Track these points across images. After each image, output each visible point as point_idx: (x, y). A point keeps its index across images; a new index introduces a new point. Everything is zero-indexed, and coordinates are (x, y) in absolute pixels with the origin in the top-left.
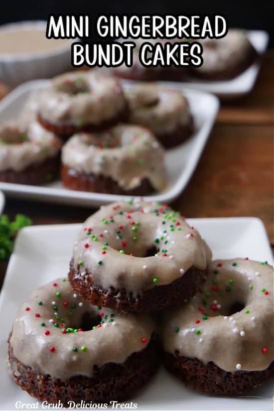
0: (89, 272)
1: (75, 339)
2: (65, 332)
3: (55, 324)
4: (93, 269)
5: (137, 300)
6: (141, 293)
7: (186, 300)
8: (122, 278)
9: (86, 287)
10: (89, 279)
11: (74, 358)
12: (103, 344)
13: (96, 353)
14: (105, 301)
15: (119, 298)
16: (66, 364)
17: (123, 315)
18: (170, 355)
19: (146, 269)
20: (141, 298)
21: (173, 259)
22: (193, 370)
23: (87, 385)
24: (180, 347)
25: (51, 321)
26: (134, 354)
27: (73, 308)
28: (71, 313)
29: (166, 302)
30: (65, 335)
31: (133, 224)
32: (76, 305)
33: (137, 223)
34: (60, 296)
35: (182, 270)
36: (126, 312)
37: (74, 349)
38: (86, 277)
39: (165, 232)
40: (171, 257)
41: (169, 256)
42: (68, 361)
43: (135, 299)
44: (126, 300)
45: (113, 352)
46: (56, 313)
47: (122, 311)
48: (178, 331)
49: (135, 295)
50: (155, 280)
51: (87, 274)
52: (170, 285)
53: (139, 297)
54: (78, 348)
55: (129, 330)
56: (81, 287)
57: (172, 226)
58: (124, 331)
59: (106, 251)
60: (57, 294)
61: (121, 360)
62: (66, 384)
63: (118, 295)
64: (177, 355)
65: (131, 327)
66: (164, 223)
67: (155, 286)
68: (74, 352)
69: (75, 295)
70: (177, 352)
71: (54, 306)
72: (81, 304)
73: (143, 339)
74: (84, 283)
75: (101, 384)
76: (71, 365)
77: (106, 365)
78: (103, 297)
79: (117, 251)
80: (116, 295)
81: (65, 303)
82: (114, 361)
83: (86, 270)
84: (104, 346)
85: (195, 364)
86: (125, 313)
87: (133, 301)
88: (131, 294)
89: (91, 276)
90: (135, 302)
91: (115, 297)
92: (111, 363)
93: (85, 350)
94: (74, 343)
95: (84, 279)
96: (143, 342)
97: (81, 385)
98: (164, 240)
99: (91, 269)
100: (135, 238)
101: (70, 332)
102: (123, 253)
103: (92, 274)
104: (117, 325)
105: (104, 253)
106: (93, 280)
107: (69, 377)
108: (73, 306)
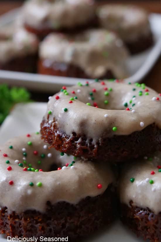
0: (56, 119)
1: (33, 176)
2: (26, 170)
3: (19, 164)
4: (60, 116)
5: (95, 146)
6: (100, 140)
7: (146, 158)
8: (83, 124)
9: (52, 134)
10: (55, 126)
11: (29, 192)
12: (58, 183)
13: (50, 189)
14: (66, 146)
15: (79, 144)
16: (21, 196)
17: (83, 162)
18: (125, 205)
19: (107, 117)
20: (100, 145)
21: (135, 112)
22: (144, 220)
23: (40, 220)
24: (134, 196)
25: (17, 161)
26: (89, 198)
27: (42, 157)
28: (39, 162)
29: (124, 153)
30: (25, 172)
31: (106, 89)
32: (45, 156)
33: (109, 89)
34: (31, 145)
35: (142, 123)
36: (86, 158)
37: (30, 183)
38: (53, 124)
39: (134, 97)
40: (133, 111)
41: (132, 110)
42: (23, 194)
43: (94, 146)
44: (85, 146)
45: (67, 191)
46: (24, 158)
47: (82, 158)
48: (133, 181)
49: (94, 142)
50: (114, 128)
51: (54, 121)
52: (130, 136)
53: (98, 143)
54: (34, 183)
55: (85, 174)
56: (47, 134)
57: (141, 92)
58: (81, 174)
59: (73, 101)
60: (29, 143)
61: (74, 201)
62: (20, 217)
63: (79, 140)
64: (131, 205)
65: (89, 172)
66: (134, 90)
67: (115, 136)
68: (30, 186)
69: (45, 147)
70: (131, 202)
71: (24, 152)
72: (49, 155)
73: (99, 185)
74: (51, 130)
75: (53, 221)
76: (26, 198)
77: (59, 203)
78: (65, 142)
79: (84, 104)
80: (77, 140)
81: (35, 152)
82: (67, 200)
83: (54, 119)
84: (59, 184)
85: (146, 214)
86: (85, 160)
87: (92, 147)
88: (91, 140)
89: (56, 122)
90: (94, 148)
91: (75, 142)
92: (64, 202)
93: (41, 185)
94: (31, 178)
95: (51, 126)
96: (99, 188)
97: (34, 220)
98: (132, 104)
99: (58, 116)
100: (106, 102)
101: (30, 170)
102: (89, 105)
103: (58, 120)
104: (75, 168)
105: (71, 102)
106: (58, 126)
107: (23, 211)
108: (42, 155)
